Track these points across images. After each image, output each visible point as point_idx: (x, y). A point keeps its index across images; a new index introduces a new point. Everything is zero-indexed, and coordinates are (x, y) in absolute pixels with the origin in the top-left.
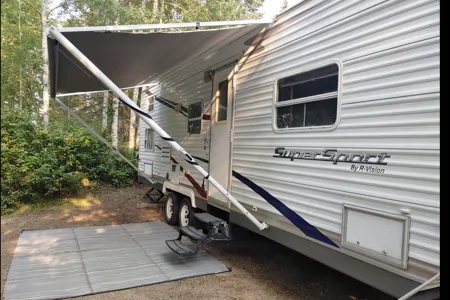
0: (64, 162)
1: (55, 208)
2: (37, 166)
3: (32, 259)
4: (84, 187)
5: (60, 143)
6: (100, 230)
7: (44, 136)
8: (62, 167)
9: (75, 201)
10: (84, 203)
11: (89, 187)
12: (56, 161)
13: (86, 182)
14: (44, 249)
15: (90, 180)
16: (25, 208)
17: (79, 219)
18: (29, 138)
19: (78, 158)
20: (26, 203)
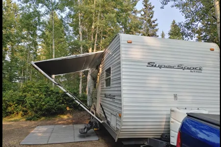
0: (59, 101)
1: (54, 118)
2: (48, 102)
3: (35, 134)
4: (67, 111)
5: (58, 93)
6: (64, 126)
7: (52, 91)
8: (58, 103)
9: (62, 116)
10: (65, 117)
11: (69, 111)
12: (55, 100)
13: (68, 109)
14: (41, 131)
15: (70, 108)
16: (43, 118)
17: (60, 122)
18: (47, 92)
19: (64, 99)
20: (44, 116)
